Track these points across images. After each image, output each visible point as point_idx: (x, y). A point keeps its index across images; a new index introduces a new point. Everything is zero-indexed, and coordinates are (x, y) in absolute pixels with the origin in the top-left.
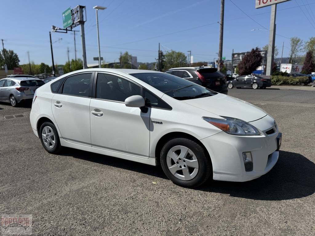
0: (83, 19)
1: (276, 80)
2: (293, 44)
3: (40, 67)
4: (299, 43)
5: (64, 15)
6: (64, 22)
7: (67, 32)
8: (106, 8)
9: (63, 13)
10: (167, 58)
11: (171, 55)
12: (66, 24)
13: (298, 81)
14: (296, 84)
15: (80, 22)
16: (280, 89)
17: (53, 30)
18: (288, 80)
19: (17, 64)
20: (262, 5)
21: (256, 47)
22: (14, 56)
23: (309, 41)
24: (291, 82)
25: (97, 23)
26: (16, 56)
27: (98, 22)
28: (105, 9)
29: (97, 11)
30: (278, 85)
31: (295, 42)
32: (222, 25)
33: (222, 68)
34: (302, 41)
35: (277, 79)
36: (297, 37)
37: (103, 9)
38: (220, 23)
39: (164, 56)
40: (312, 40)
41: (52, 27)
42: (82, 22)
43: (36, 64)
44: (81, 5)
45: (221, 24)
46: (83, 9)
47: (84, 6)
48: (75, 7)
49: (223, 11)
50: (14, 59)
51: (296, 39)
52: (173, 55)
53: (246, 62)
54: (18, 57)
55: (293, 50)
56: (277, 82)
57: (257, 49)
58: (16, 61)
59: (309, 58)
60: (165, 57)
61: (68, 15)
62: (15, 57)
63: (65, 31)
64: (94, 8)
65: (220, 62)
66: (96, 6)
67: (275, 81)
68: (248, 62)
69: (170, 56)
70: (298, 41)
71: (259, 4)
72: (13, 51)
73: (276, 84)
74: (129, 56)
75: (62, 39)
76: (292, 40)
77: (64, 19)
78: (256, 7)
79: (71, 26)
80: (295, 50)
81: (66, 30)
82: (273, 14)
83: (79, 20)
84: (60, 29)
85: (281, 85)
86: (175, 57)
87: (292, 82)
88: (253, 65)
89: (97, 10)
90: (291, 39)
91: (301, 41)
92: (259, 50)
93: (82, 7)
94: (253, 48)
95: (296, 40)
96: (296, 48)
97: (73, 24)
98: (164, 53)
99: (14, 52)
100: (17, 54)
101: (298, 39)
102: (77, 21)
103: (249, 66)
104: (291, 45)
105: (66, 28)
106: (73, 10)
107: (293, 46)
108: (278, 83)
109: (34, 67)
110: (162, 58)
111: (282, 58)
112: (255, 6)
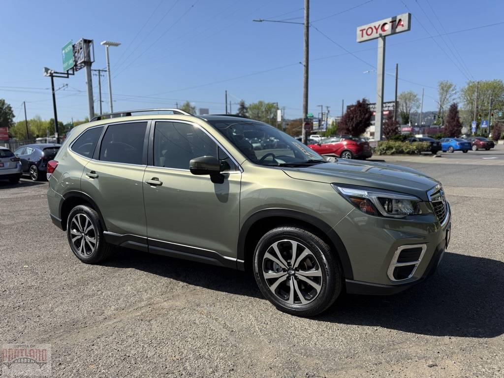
0: (90, 58)
1: (386, 147)
2: (442, 91)
3: (48, 126)
4: (451, 89)
5: (64, 51)
6: (64, 62)
7: (68, 77)
8: (120, 44)
9: (63, 49)
10: (251, 111)
11: (257, 107)
12: (66, 64)
13: (415, 148)
14: (412, 153)
15: (84, 62)
16: (385, 160)
17: (46, 73)
18: (402, 147)
19: (10, 120)
20: (366, 37)
21: (363, 97)
22: (5, 109)
23: (467, 86)
24: (406, 149)
25: (107, 65)
26: (10, 108)
27: (109, 63)
28: (119, 46)
29: (107, 48)
30: (389, 155)
31: (445, 89)
32: (307, 66)
33: (308, 130)
34: (455, 86)
35: (388, 146)
36: (447, 81)
37: (117, 45)
38: (304, 63)
39: (246, 109)
40: (471, 85)
41: (44, 70)
42: (88, 63)
43: (43, 120)
44: (85, 38)
45: (305, 66)
46: (90, 44)
47: (90, 39)
48: (78, 41)
49: (307, 46)
50: (6, 113)
51: (447, 83)
52: (260, 107)
53: (347, 121)
54: (12, 109)
55: (442, 100)
56: (387, 150)
57: (364, 100)
58: (8, 117)
59: (454, 113)
60: (248, 110)
61: (69, 52)
62: (7, 111)
63: (66, 76)
64: (102, 43)
65: (304, 121)
66: (105, 42)
67: (385, 149)
68: (350, 120)
69: (255, 108)
70: (450, 87)
71: (361, 36)
72: (4, 101)
73: (386, 152)
74: (192, 108)
75: (67, 85)
76: (440, 86)
77: (64, 57)
78: (358, 40)
79: (73, 67)
80: (446, 100)
81: (68, 74)
82: (380, 50)
83: (83, 60)
84: (57, 73)
85: (393, 154)
86: (264, 110)
87: (408, 150)
88: (357, 124)
89: (108, 46)
90: (439, 84)
91: (453, 87)
92: (367, 102)
93: (87, 42)
94: (358, 100)
95: (446, 85)
96: (447, 97)
97: (76, 65)
98: (247, 105)
99: (6, 102)
100: (11, 106)
101: (448, 84)
102: (82, 61)
103: (352, 126)
104: (438, 93)
105: (68, 71)
106: (75, 45)
107: (442, 94)
108: (389, 151)
109: (41, 126)
110: (243, 112)
111: (422, 113)
112: (356, 39)
